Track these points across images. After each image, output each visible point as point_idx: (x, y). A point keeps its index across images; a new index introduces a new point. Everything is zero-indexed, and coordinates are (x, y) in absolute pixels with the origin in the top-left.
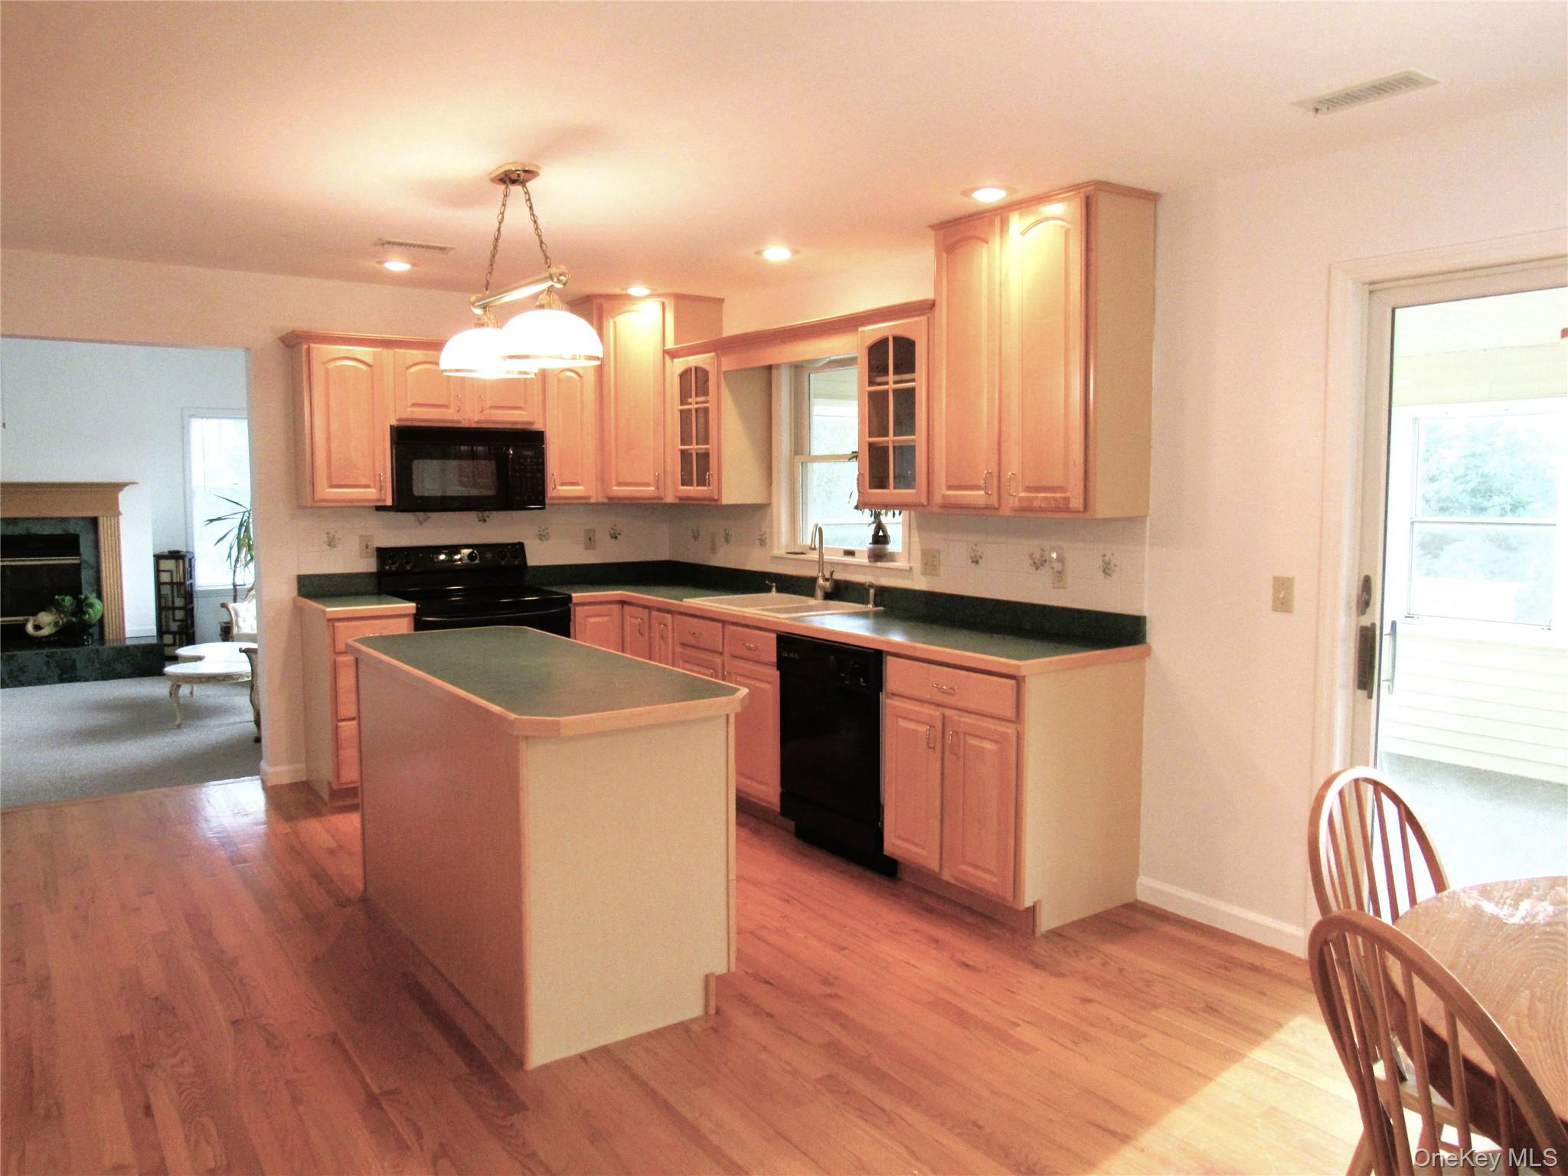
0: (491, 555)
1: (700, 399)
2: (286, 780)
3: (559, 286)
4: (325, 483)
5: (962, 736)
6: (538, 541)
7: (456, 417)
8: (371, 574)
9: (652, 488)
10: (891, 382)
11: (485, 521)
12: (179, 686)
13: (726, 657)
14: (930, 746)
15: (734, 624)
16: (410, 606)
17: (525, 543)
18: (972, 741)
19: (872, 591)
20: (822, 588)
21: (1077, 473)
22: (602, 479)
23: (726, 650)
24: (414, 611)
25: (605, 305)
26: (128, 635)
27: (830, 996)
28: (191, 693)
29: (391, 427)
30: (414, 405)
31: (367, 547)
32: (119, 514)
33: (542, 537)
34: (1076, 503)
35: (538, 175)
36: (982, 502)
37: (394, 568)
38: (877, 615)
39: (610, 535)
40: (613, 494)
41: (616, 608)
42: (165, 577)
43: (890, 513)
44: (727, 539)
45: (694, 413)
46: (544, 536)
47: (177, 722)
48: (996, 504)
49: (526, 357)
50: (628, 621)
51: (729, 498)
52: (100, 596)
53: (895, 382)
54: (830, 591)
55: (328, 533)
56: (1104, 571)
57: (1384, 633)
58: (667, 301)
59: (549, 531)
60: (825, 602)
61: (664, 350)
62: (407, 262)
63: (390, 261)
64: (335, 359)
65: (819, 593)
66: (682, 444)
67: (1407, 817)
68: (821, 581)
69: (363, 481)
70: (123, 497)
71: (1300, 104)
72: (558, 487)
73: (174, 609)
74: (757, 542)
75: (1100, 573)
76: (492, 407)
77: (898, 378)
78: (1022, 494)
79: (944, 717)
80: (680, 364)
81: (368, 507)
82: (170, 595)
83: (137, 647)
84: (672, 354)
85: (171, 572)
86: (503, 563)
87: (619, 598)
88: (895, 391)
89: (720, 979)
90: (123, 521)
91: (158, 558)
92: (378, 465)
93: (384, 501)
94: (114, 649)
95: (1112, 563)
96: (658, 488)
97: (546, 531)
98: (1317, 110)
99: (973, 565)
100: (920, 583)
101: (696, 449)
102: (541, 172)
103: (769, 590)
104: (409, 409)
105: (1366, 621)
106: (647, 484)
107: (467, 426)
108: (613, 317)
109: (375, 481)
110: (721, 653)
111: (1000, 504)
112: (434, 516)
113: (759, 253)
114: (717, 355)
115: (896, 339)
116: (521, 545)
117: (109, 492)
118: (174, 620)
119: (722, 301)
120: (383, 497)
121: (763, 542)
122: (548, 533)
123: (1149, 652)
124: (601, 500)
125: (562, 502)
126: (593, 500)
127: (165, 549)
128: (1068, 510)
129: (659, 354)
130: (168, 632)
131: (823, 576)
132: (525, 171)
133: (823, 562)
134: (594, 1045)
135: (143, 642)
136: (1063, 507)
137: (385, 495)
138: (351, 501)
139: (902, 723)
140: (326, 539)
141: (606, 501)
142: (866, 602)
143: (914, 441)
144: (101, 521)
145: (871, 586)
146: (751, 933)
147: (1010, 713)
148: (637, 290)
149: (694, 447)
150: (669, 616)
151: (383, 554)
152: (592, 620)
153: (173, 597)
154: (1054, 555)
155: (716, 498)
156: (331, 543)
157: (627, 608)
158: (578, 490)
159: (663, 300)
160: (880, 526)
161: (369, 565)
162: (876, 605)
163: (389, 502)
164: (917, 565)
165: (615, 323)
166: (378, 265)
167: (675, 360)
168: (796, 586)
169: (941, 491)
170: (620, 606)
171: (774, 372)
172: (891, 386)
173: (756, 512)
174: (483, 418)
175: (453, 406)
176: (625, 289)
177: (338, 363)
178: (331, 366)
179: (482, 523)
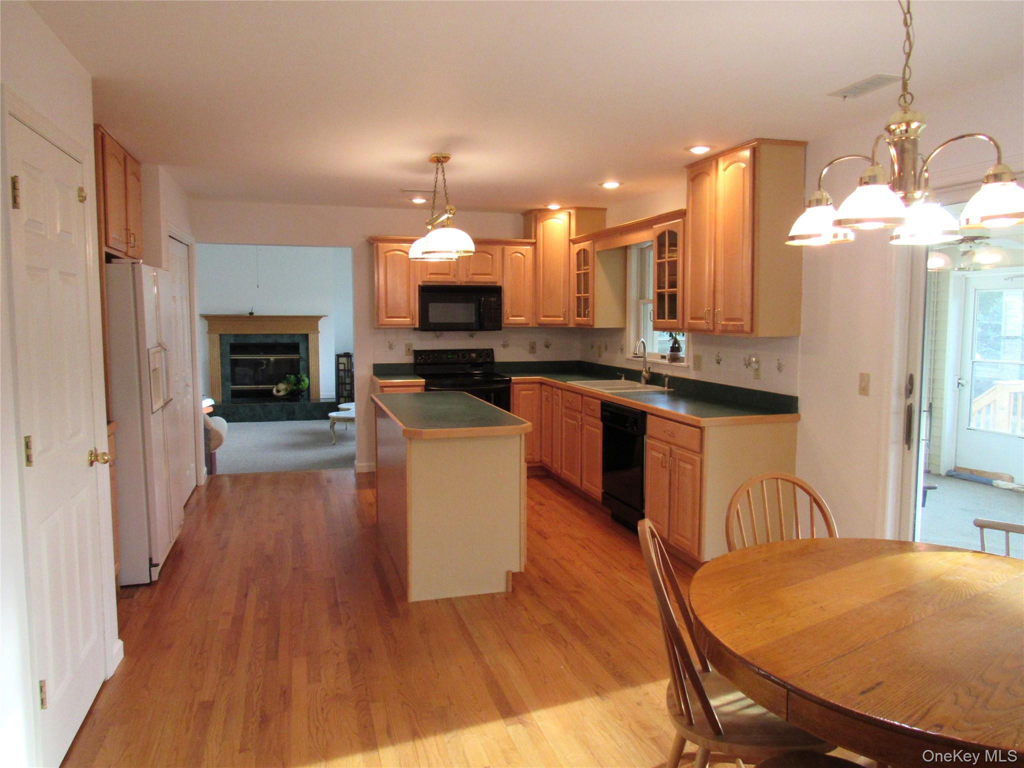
0: (474, 355)
1: (585, 268)
2: (365, 470)
3: (450, 216)
4: (384, 316)
5: (677, 460)
6: (502, 348)
7: (454, 280)
8: (410, 364)
9: (562, 319)
10: (667, 257)
12: (335, 423)
13: (583, 414)
14: (663, 466)
15: (587, 396)
16: (422, 381)
17: (494, 348)
18: (682, 464)
19: (667, 380)
20: (645, 377)
21: (748, 310)
22: (535, 314)
23: (583, 411)
24: (424, 384)
25: (538, 215)
26: (321, 397)
27: (576, 592)
28: (346, 428)
29: (419, 285)
30: (431, 274)
31: (409, 350)
32: (319, 332)
34: (747, 328)
35: (450, 158)
36: (705, 327)
37: (422, 361)
38: (669, 393)
39: (545, 345)
40: (542, 322)
41: (537, 386)
42: (341, 367)
43: (681, 334)
44: (606, 349)
45: (583, 275)
46: (506, 345)
47: (333, 442)
48: (712, 328)
49: (434, 252)
50: (544, 394)
51: (599, 324)
52: (308, 377)
53: (669, 257)
54: (648, 379)
55: (389, 342)
56: (779, 369)
57: (922, 410)
58: (572, 211)
59: (509, 343)
60: (645, 385)
61: (570, 240)
62: (425, 199)
63: (416, 198)
64: (389, 251)
65: (643, 380)
66: (578, 294)
67: (815, 501)
68: (644, 373)
69: (404, 314)
70: (321, 323)
71: (834, 94)
72: (511, 318)
73: (345, 384)
74: (620, 350)
75: (777, 370)
76: (473, 274)
77: (671, 255)
78: (723, 323)
79: (671, 449)
80: (576, 248)
81: (411, 328)
82: (344, 377)
83: (324, 403)
84: (574, 242)
85: (344, 364)
86: (481, 359)
87: (538, 381)
88: (669, 262)
89: (514, 574)
90: (320, 336)
91: (338, 356)
92: (412, 305)
93: (415, 325)
94: (316, 404)
95: (782, 364)
96: (564, 319)
98: (845, 97)
99: (717, 364)
100: (692, 375)
101: (584, 296)
102: (451, 158)
103: (619, 378)
104: (428, 276)
105: (909, 401)
106: (559, 317)
107: (459, 284)
108: (542, 222)
109: (410, 314)
110: (581, 412)
111: (714, 329)
112: (445, 333)
113: (601, 185)
114: (594, 241)
115: (669, 232)
116: (492, 350)
117: (313, 321)
118: (346, 390)
119: (606, 209)
120: (414, 323)
121: (622, 350)
122: (508, 344)
123: (799, 418)
124: (535, 325)
125: (512, 326)
126: (530, 326)
127: (342, 352)
128: (742, 332)
129: (567, 243)
130: (342, 397)
131: (646, 370)
132: (443, 157)
133: (646, 362)
134: (444, 597)
135: (328, 401)
136: (740, 330)
137: (415, 322)
138: (399, 325)
139: (654, 453)
140: (388, 345)
141: (537, 326)
142: (663, 386)
143: (676, 291)
144: (310, 335)
145: (666, 376)
146: (554, 560)
147: (696, 447)
148: (553, 207)
149: (582, 295)
150: (560, 391)
151: (417, 353)
152: (523, 392)
153: (345, 378)
154: (754, 359)
155: (591, 324)
156: (391, 347)
157: (544, 386)
158: (521, 320)
159: (570, 211)
160: (676, 341)
161: (409, 359)
162: (669, 388)
163: (417, 326)
164: (691, 364)
165: (543, 226)
166: (409, 201)
167: (575, 245)
168: (633, 375)
169: (688, 320)
170: (540, 385)
171: (628, 251)
172: (667, 259)
173: (618, 332)
174: (468, 280)
175: (452, 273)
176: (547, 206)
177: (392, 253)
178: (388, 254)
179: (471, 338)
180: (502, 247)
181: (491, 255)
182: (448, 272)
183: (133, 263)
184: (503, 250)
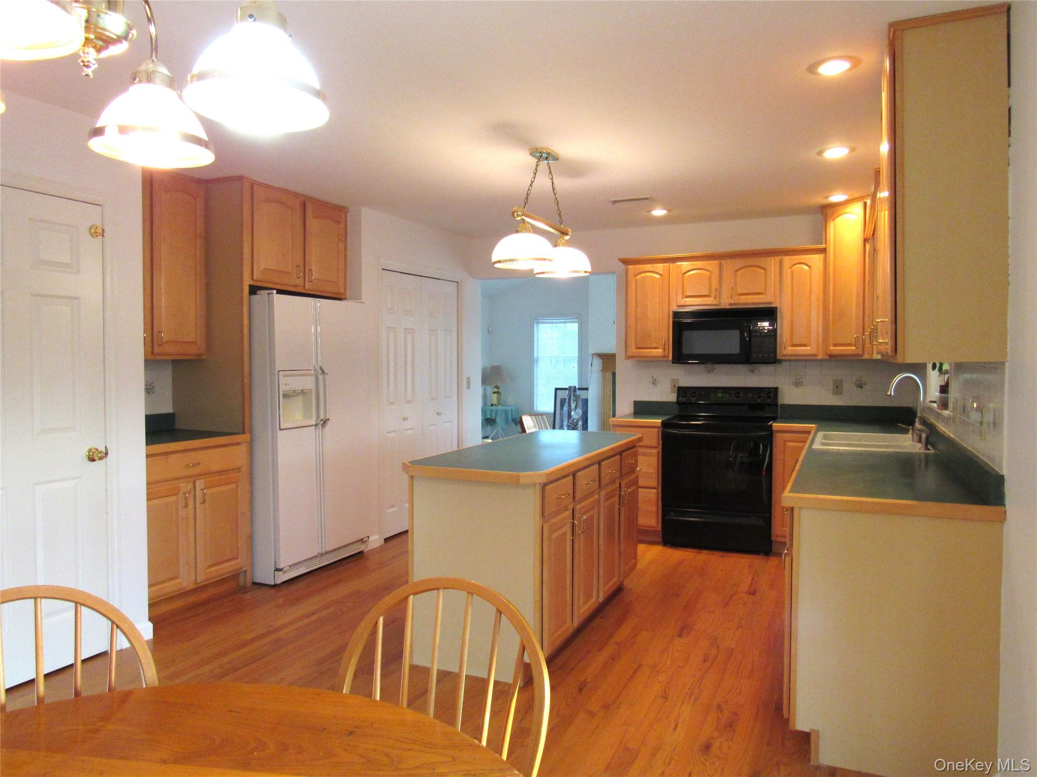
0: (751, 395)
4: (634, 346)
6: (793, 387)
7: (715, 302)
11: (753, 372)
16: (658, 421)
17: (781, 387)
22: (824, 342)
24: (660, 425)
25: (828, 212)
29: (673, 312)
30: (690, 297)
31: (673, 386)
33: (797, 384)
37: (686, 400)
39: (857, 384)
40: (831, 353)
46: (799, 383)
55: (652, 377)
59: (803, 380)
61: (864, 240)
62: (665, 209)
63: (655, 210)
64: (640, 273)
69: (654, 345)
72: (789, 347)
76: (740, 295)
86: (759, 400)
92: (663, 335)
93: (668, 356)
96: (857, 347)
97: (801, 380)
104: (685, 300)
106: (851, 345)
107: (723, 307)
108: (833, 220)
109: (660, 344)
112: (719, 367)
116: (776, 390)
120: (667, 354)
124: (827, 357)
125: (796, 358)
129: (861, 242)
138: (650, 357)
140: (651, 381)
141: (830, 357)
148: (838, 198)
156: (654, 382)
158: (807, 350)
159: (862, 201)
163: (671, 358)
165: (835, 224)
166: (647, 214)
174: (733, 302)
175: (713, 295)
176: (827, 197)
177: (642, 275)
178: (638, 277)
179: (751, 373)
180: (780, 257)
181: (765, 269)
182: (707, 294)
183: (268, 294)
184: (781, 262)
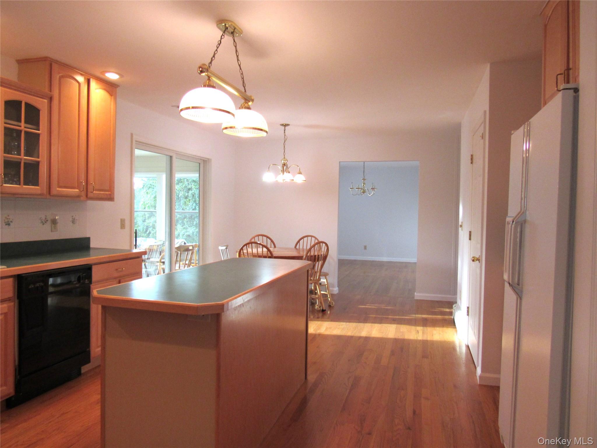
56: (73, 222)
75: (71, 222)
88: (26, 132)
95: (76, 219)
115: (27, 104)
143: (37, 161)
154: (57, 218)
169: (57, 188)
172: (23, 129)
